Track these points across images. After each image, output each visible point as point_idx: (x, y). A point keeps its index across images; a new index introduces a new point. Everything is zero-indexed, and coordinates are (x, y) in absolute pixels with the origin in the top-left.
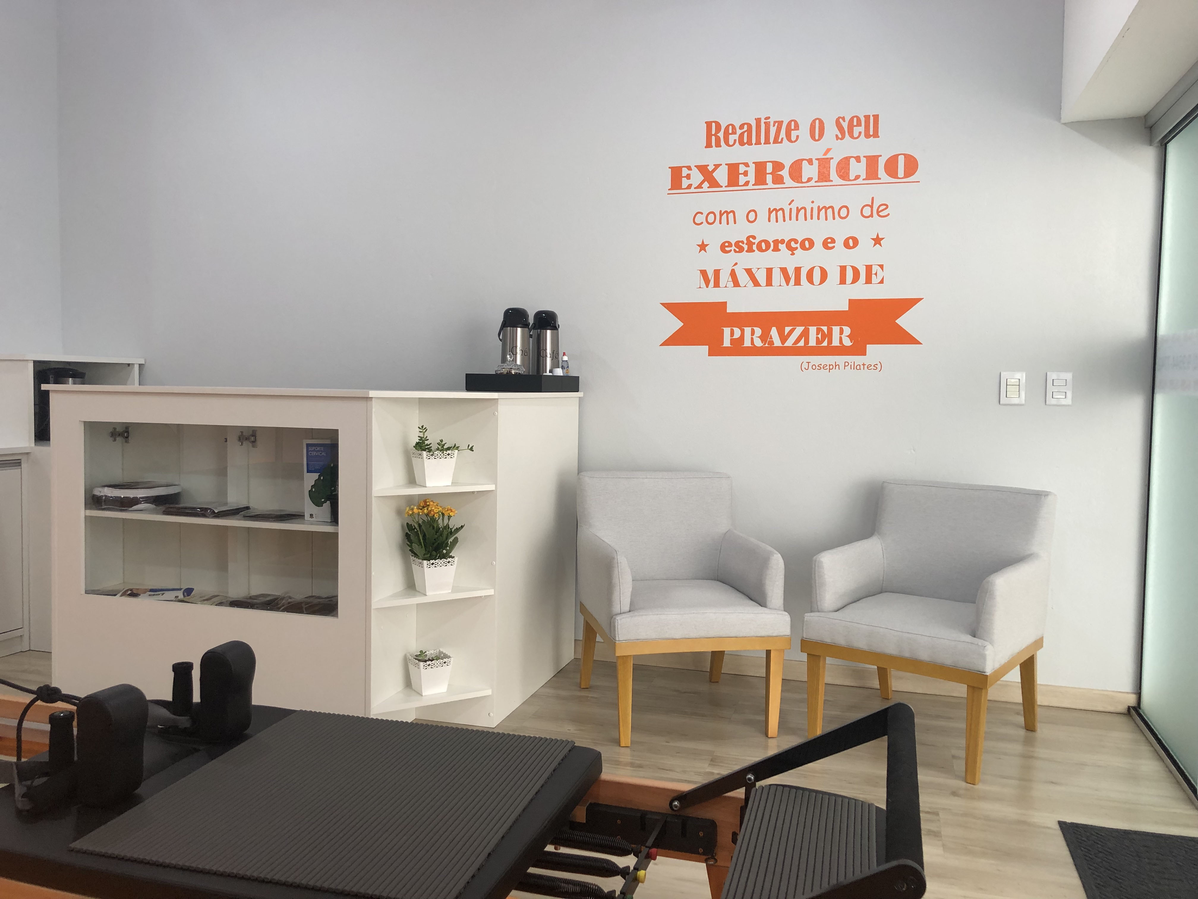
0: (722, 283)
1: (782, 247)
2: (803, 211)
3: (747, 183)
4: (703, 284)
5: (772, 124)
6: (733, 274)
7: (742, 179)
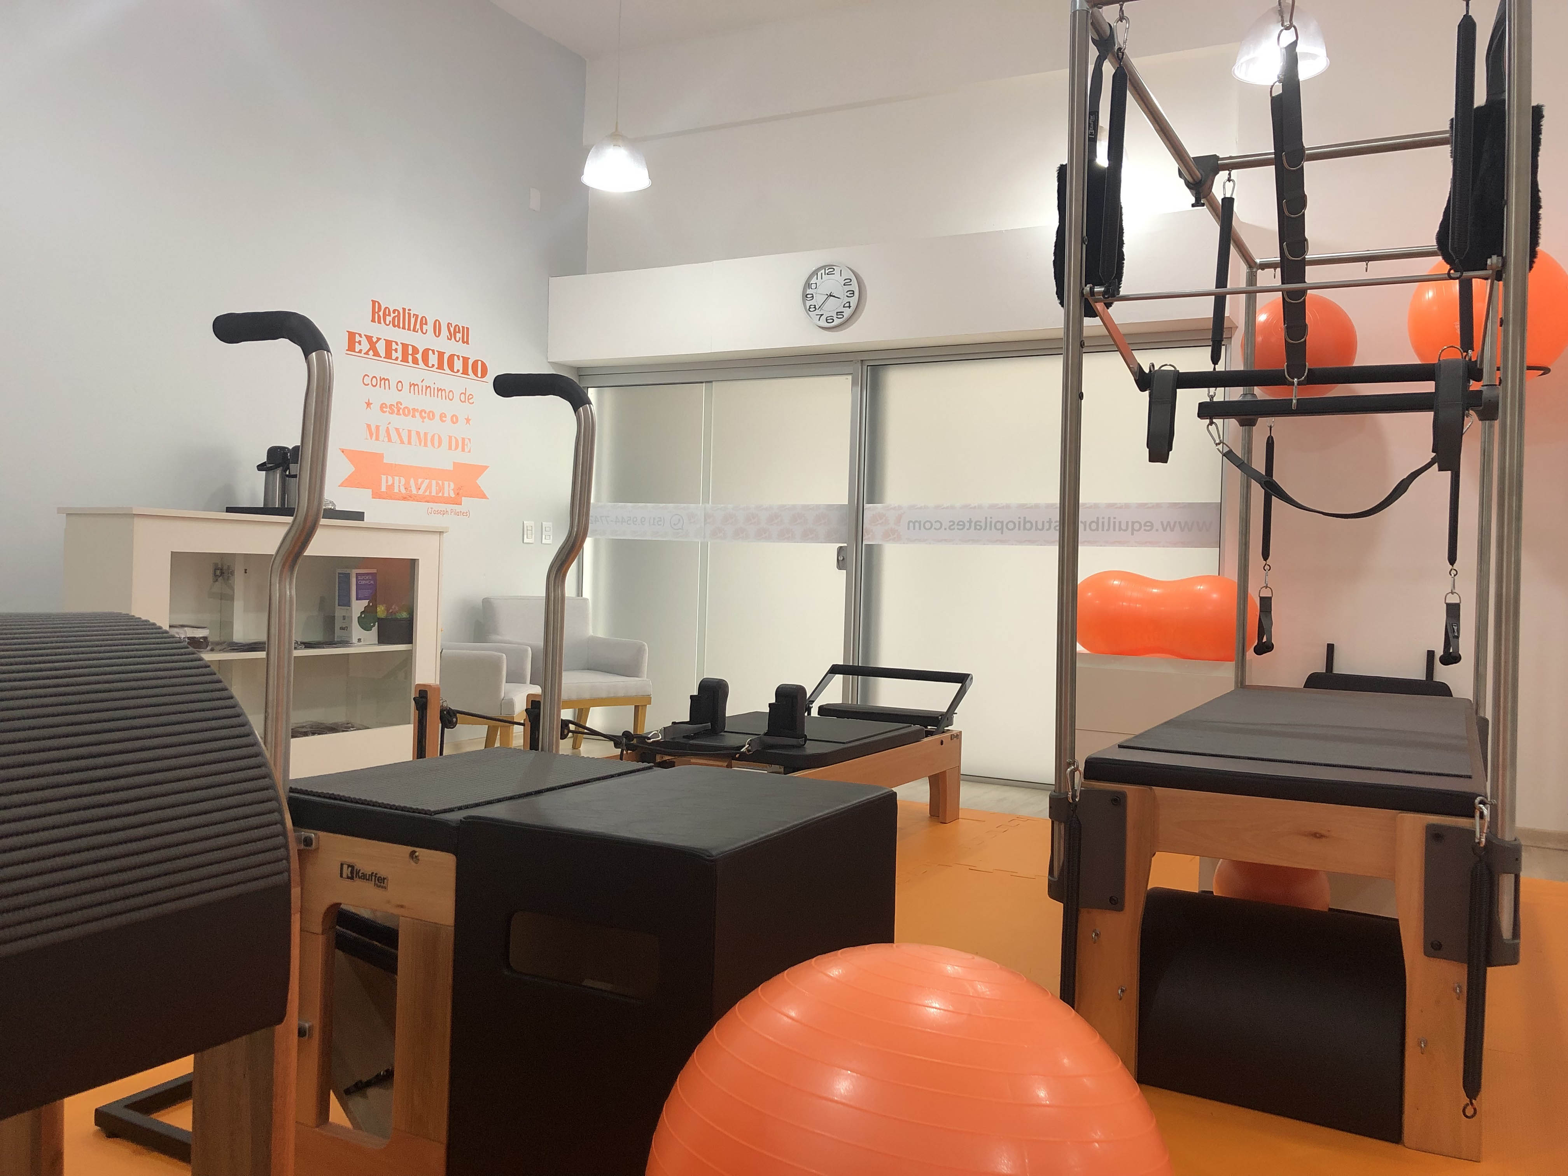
0: (381, 438)
1: (417, 414)
2: (429, 389)
3: (397, 359)
4: (369, 437)
5: (412, 315)
6: (388, 430)
7: (394, 355)
